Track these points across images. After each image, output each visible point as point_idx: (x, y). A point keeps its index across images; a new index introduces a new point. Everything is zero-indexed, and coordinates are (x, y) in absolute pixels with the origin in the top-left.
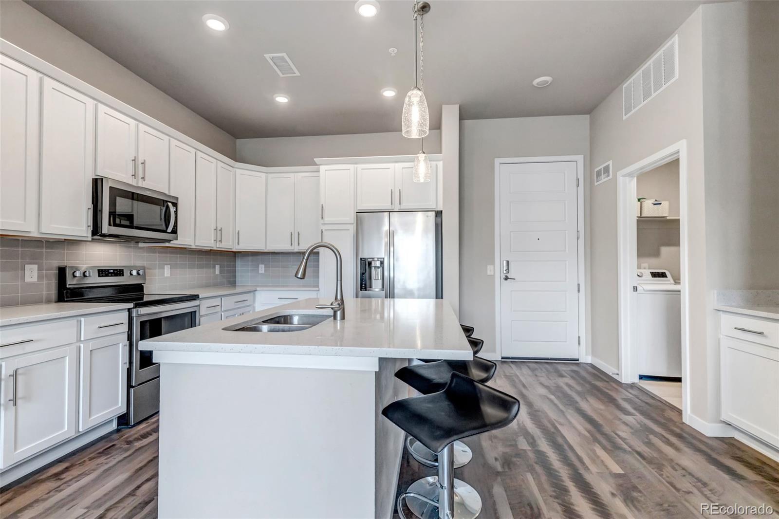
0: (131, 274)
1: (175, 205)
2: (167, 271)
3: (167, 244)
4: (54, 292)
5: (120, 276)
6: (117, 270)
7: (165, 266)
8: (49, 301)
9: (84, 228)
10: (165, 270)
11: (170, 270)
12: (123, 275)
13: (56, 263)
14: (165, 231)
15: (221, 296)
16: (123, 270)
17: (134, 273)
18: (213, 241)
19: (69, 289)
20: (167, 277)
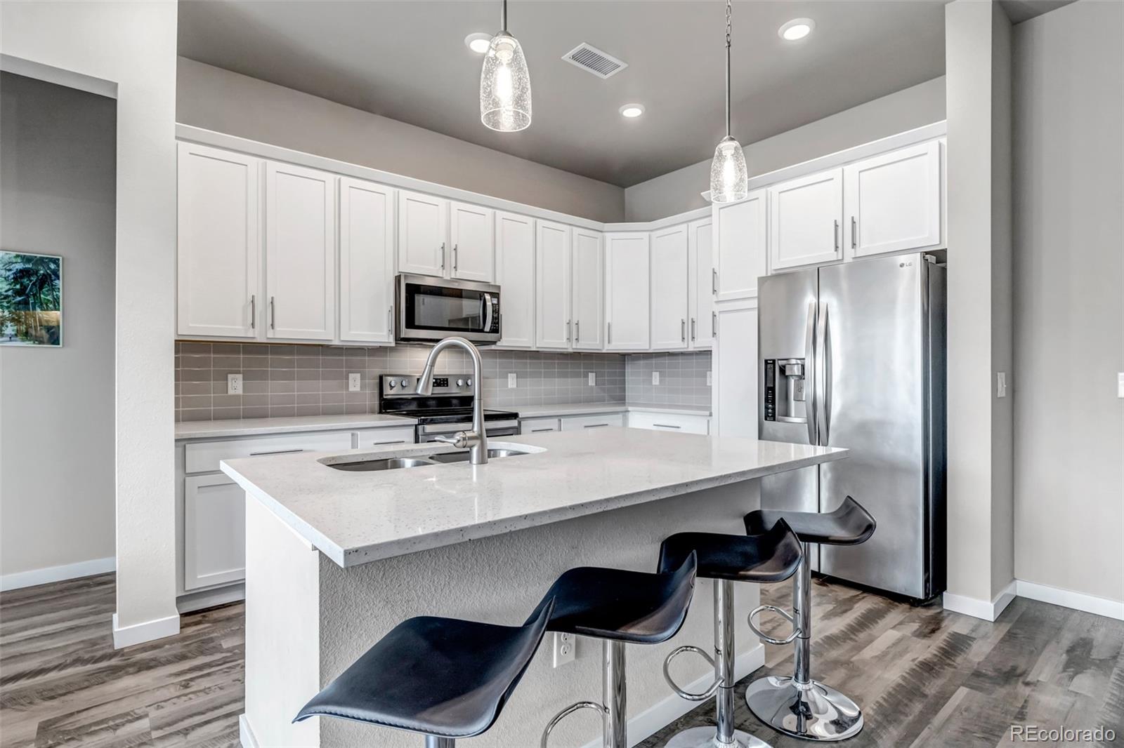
0: (458, 385)
1: (496, 295)
2: (512, 381)
3: (493, 347)
4: (376, 403)
5: (444, 386)
6: (440, 379)
7: (509, 375)
8: (372, 412)
9: (385, 332)
10: (509, 380)
11: (515, 380)
12: (447, 386)
13: (378, 371)
14: (482, 331)
15: (559, 417)
16: (447, 379)
17: (460, 382)
18: (565, 340)
19: (386, 399)
20: (513, 389)
